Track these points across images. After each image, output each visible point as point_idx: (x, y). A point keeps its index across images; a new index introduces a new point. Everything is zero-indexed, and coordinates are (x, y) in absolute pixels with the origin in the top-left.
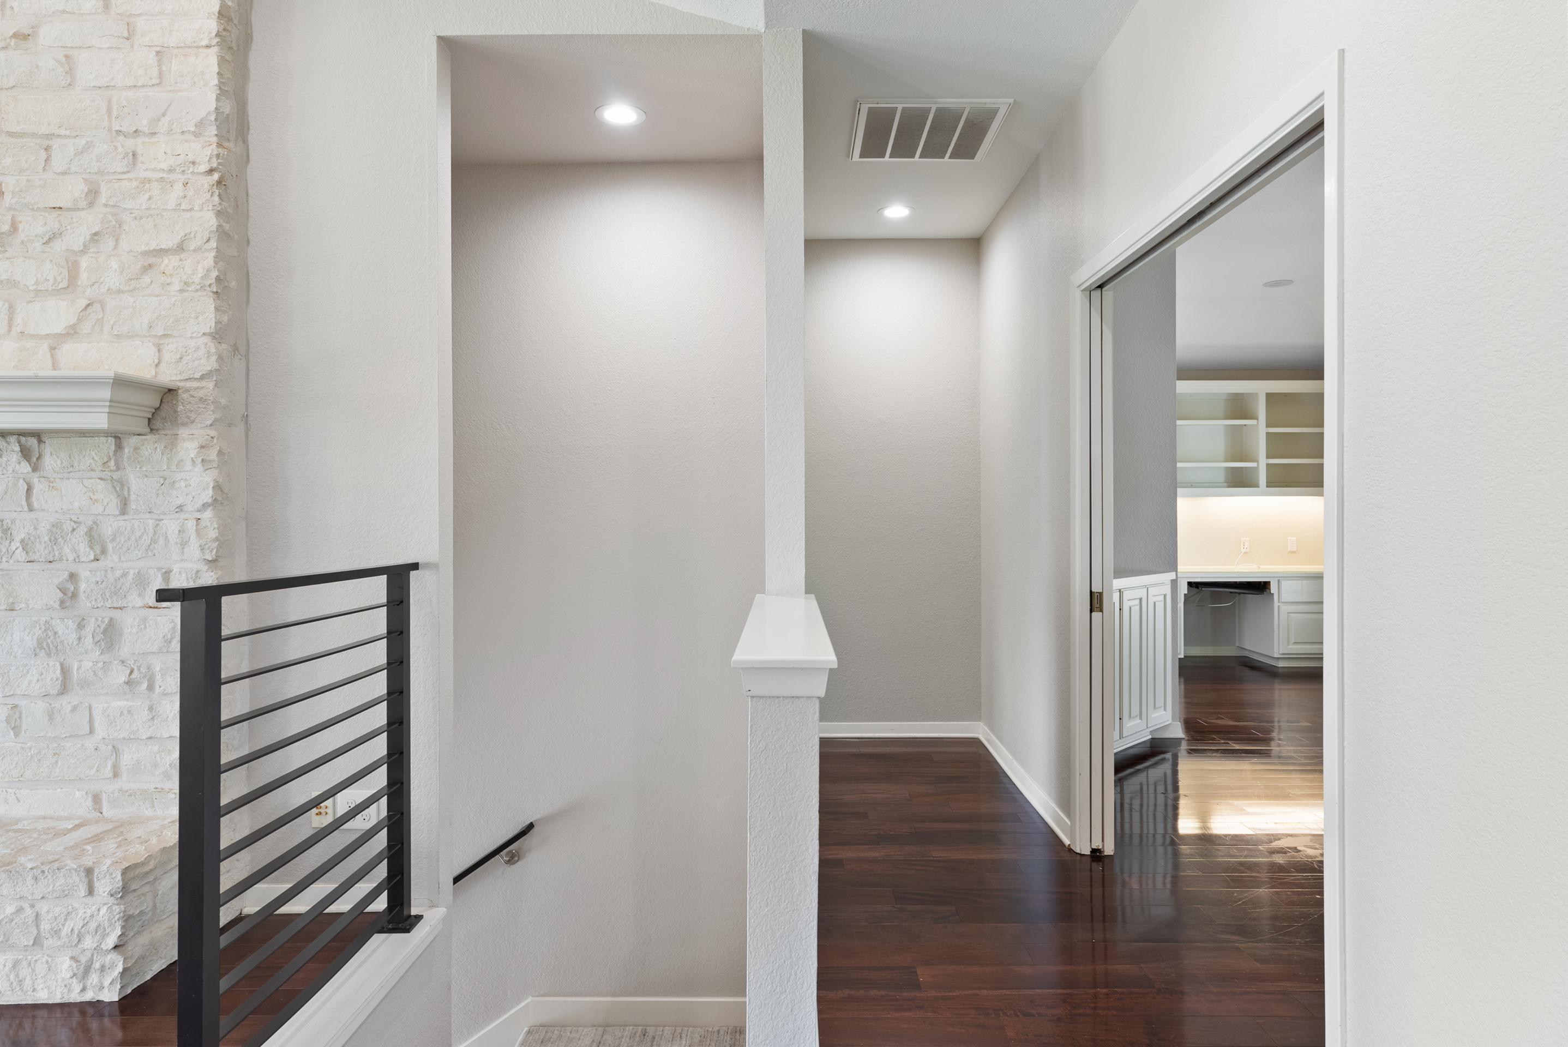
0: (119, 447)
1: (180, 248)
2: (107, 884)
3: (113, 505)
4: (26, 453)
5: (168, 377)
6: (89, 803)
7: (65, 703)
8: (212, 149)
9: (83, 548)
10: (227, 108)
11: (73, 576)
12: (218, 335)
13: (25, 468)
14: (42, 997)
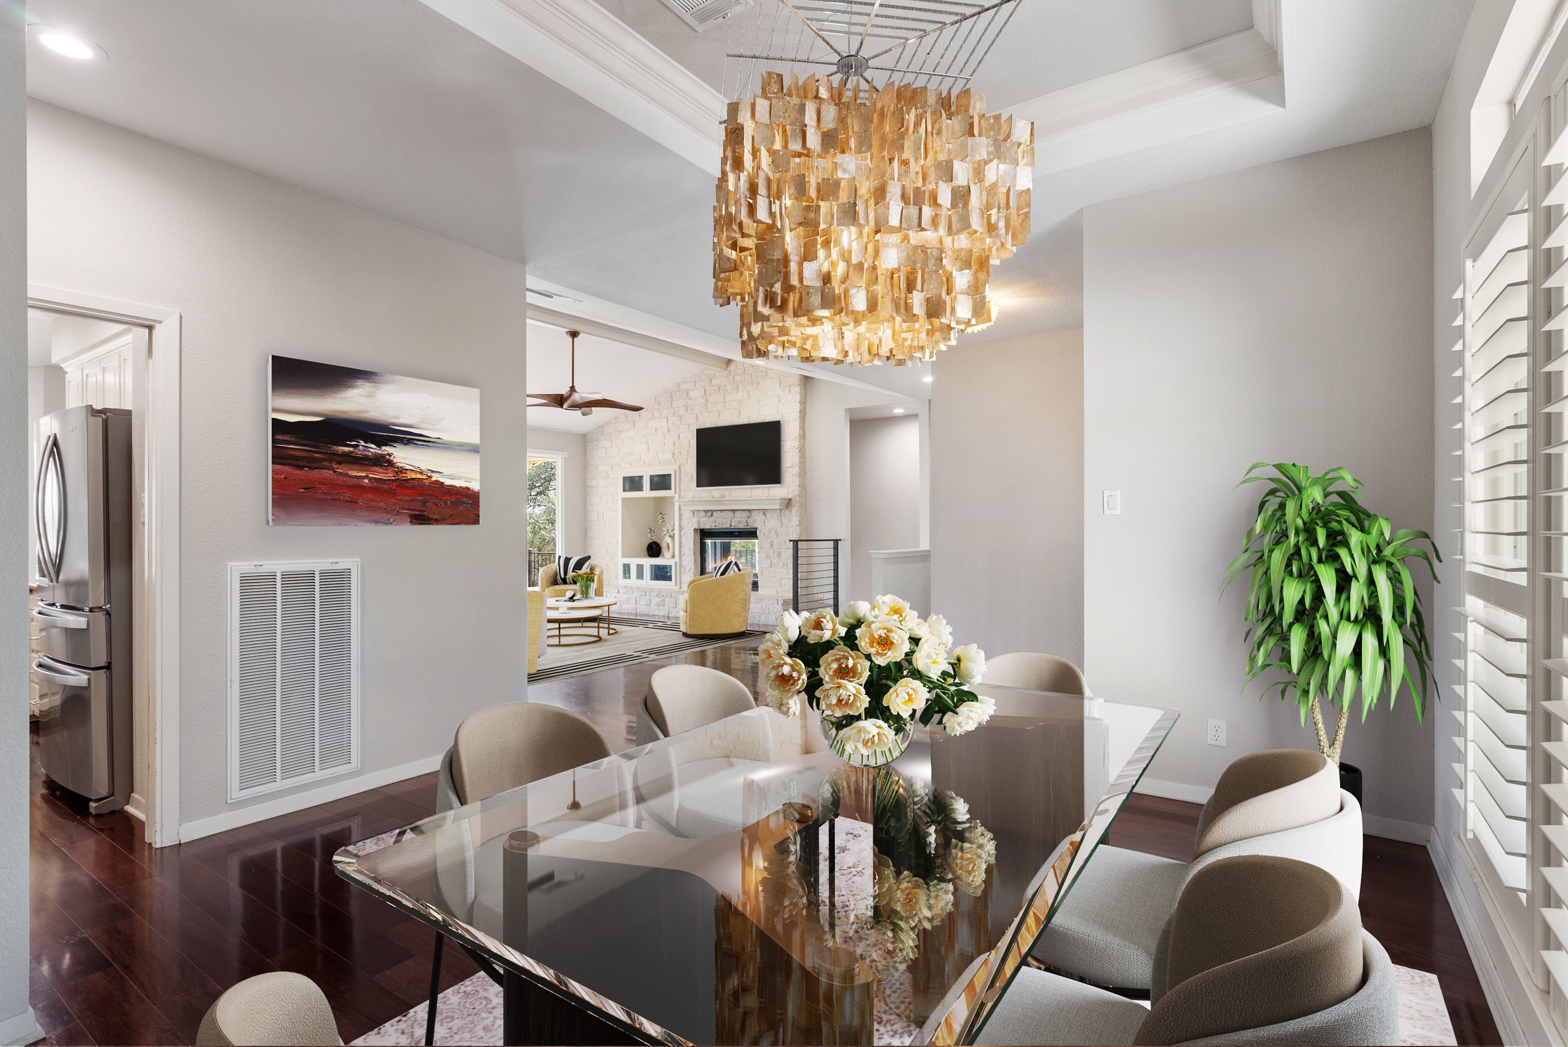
0: (781, 512)
1: (792, 466)
2: (781, 602)
3: (780, 525)
4: (764, 513)
5: (789, 497)
6: (775, 592)
7: (771, 569)
8: (798, 443)
9: (774, 535)
10: (801, 433)
11: (772, 541)
12: (799, 486)
13: (764, 517)
14: (770, 623)
